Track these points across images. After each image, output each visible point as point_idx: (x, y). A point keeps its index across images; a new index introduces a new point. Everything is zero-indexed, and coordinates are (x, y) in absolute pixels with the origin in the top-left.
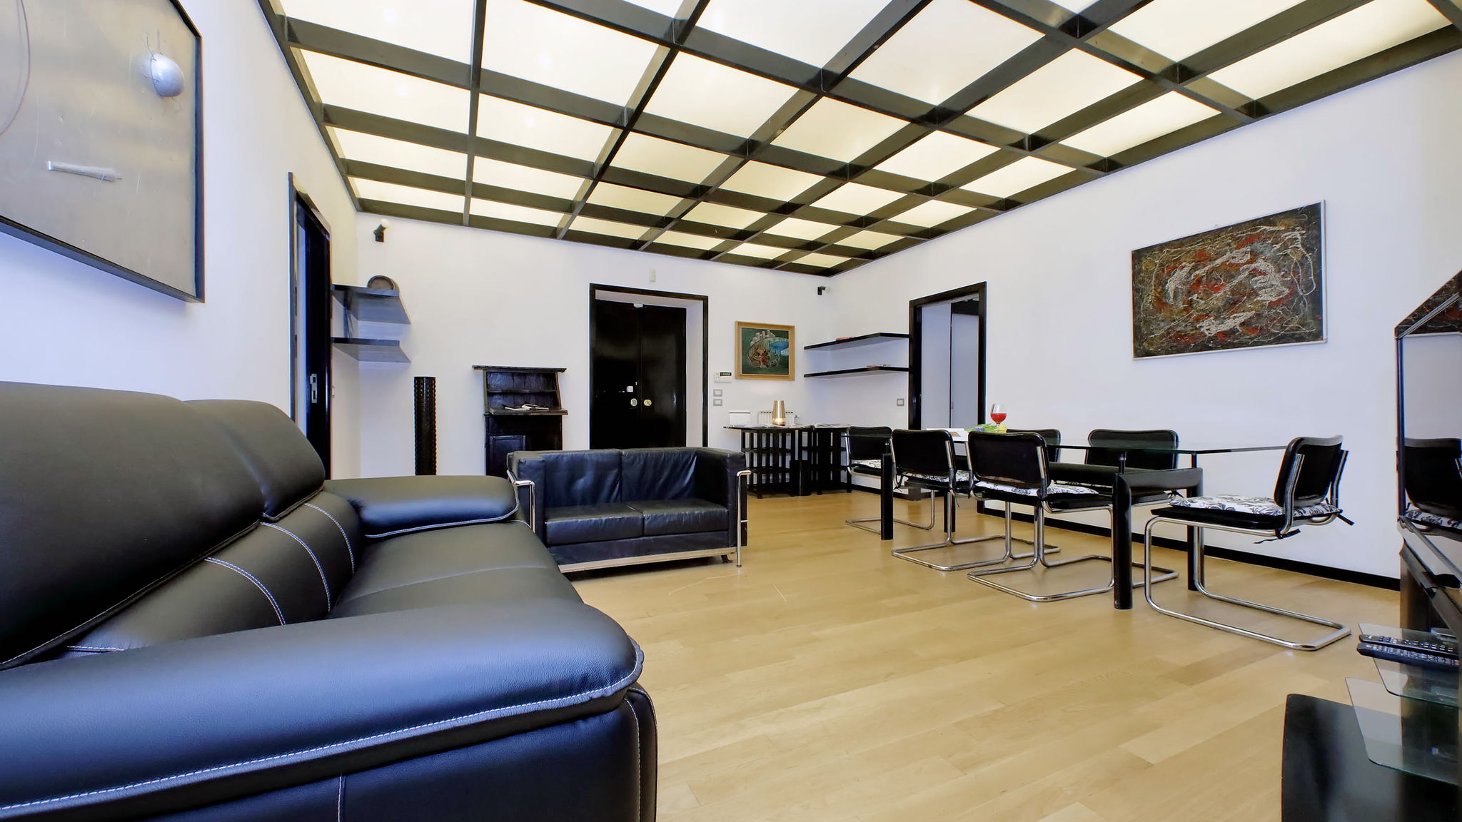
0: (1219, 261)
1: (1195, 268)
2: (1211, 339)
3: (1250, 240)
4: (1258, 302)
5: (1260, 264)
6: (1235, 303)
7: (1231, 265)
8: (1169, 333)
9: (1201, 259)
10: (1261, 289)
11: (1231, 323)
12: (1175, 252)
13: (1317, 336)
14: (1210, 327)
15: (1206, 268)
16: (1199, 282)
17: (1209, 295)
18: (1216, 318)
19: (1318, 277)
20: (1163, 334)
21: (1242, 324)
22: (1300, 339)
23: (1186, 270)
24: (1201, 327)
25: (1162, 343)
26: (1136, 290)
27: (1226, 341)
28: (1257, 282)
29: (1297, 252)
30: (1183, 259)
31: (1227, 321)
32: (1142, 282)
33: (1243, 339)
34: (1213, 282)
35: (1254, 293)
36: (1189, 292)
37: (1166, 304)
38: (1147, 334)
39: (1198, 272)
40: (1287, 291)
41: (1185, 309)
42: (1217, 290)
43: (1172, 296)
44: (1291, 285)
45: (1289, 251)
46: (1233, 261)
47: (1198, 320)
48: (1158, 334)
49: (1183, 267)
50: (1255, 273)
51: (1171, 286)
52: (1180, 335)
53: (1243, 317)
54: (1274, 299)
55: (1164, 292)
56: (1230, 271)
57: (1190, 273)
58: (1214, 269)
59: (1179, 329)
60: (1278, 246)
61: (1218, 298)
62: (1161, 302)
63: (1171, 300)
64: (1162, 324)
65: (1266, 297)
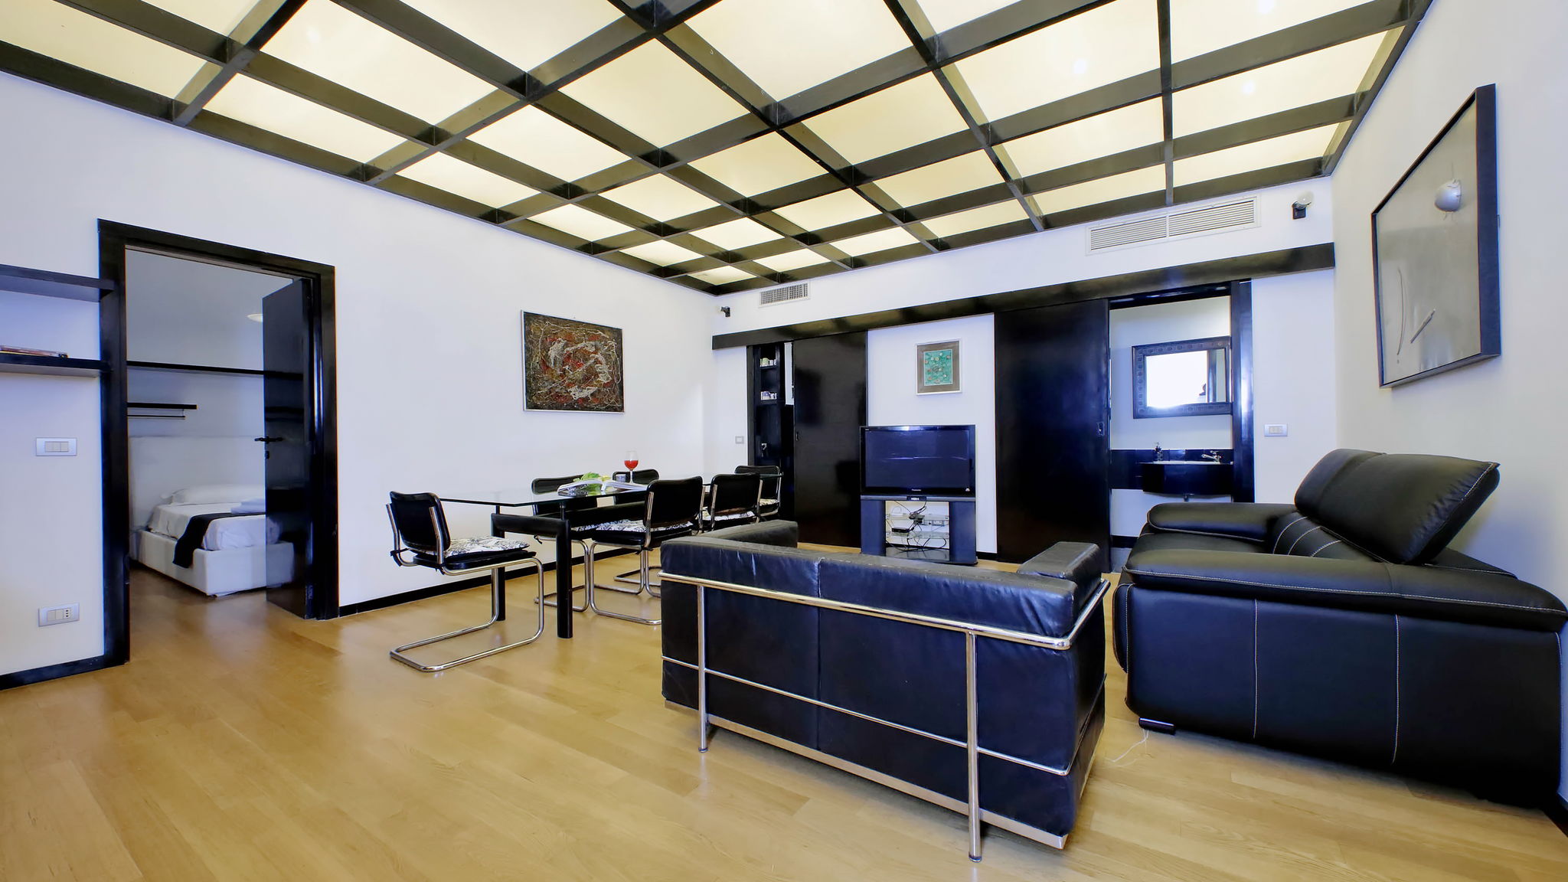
0: (579, 346)
1: (566, 345)
2: (577, 401)
3: (593, 338)
4: (598, 382)
5: (599, 356)
6: (588, 379)
7: (586, 351)
8: (551, 392)
9: (570, 341)
10: (600, 373)
11: (587, 392)
12: (554, 327)
13: (621, 409)
14: (576, 393)
15: (573, 348)
16: (569, 357)
17: (575, 369)
18: (579, 387)
19: (622, 373)
20: (547, 392)
21: (592, 395)
22: (615, 410)
23: (562, 344)
24: (571, 392)
25: (546, 399)
26: (527, 349)
27: (583, 405)
28: (599, 368)
29: (613, 352)
30: (559, 335)
31: (584, 390)
32: (531, 343)
33: (592, 405)
34: (577, 360)
35: (596, 375)
36: (563, 362)
37: (548, 367)
38: (535, 390)
39: (568, 349)
40: (611, 378)
41: (561, 375)
42: (579, 366)
43: (552, 361)
44: (611, 374)
45: (611, 353)
46: (588, 349)
47: (569, 386)
48: (544, 391)
49: (560, 342)
50: (597, 361)
51: (552, 353)
52: (558, 395)
53: (593, 389)
54: (606, 382)
55: (547, 357)
56: (586, 356)
57: (564, 348)
58: (577, 350)
59: (557, 391)
60: (606, 348)
61: (580, 372)
62: (545, 362)
63: (552, 365)
64: (546, 384)
65: (602, 379)
